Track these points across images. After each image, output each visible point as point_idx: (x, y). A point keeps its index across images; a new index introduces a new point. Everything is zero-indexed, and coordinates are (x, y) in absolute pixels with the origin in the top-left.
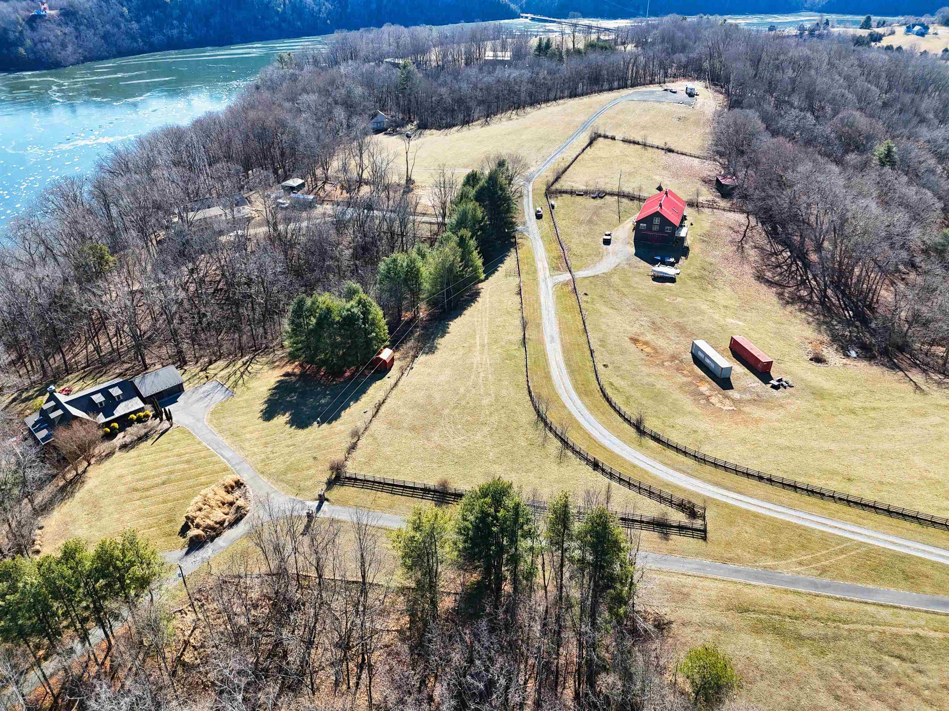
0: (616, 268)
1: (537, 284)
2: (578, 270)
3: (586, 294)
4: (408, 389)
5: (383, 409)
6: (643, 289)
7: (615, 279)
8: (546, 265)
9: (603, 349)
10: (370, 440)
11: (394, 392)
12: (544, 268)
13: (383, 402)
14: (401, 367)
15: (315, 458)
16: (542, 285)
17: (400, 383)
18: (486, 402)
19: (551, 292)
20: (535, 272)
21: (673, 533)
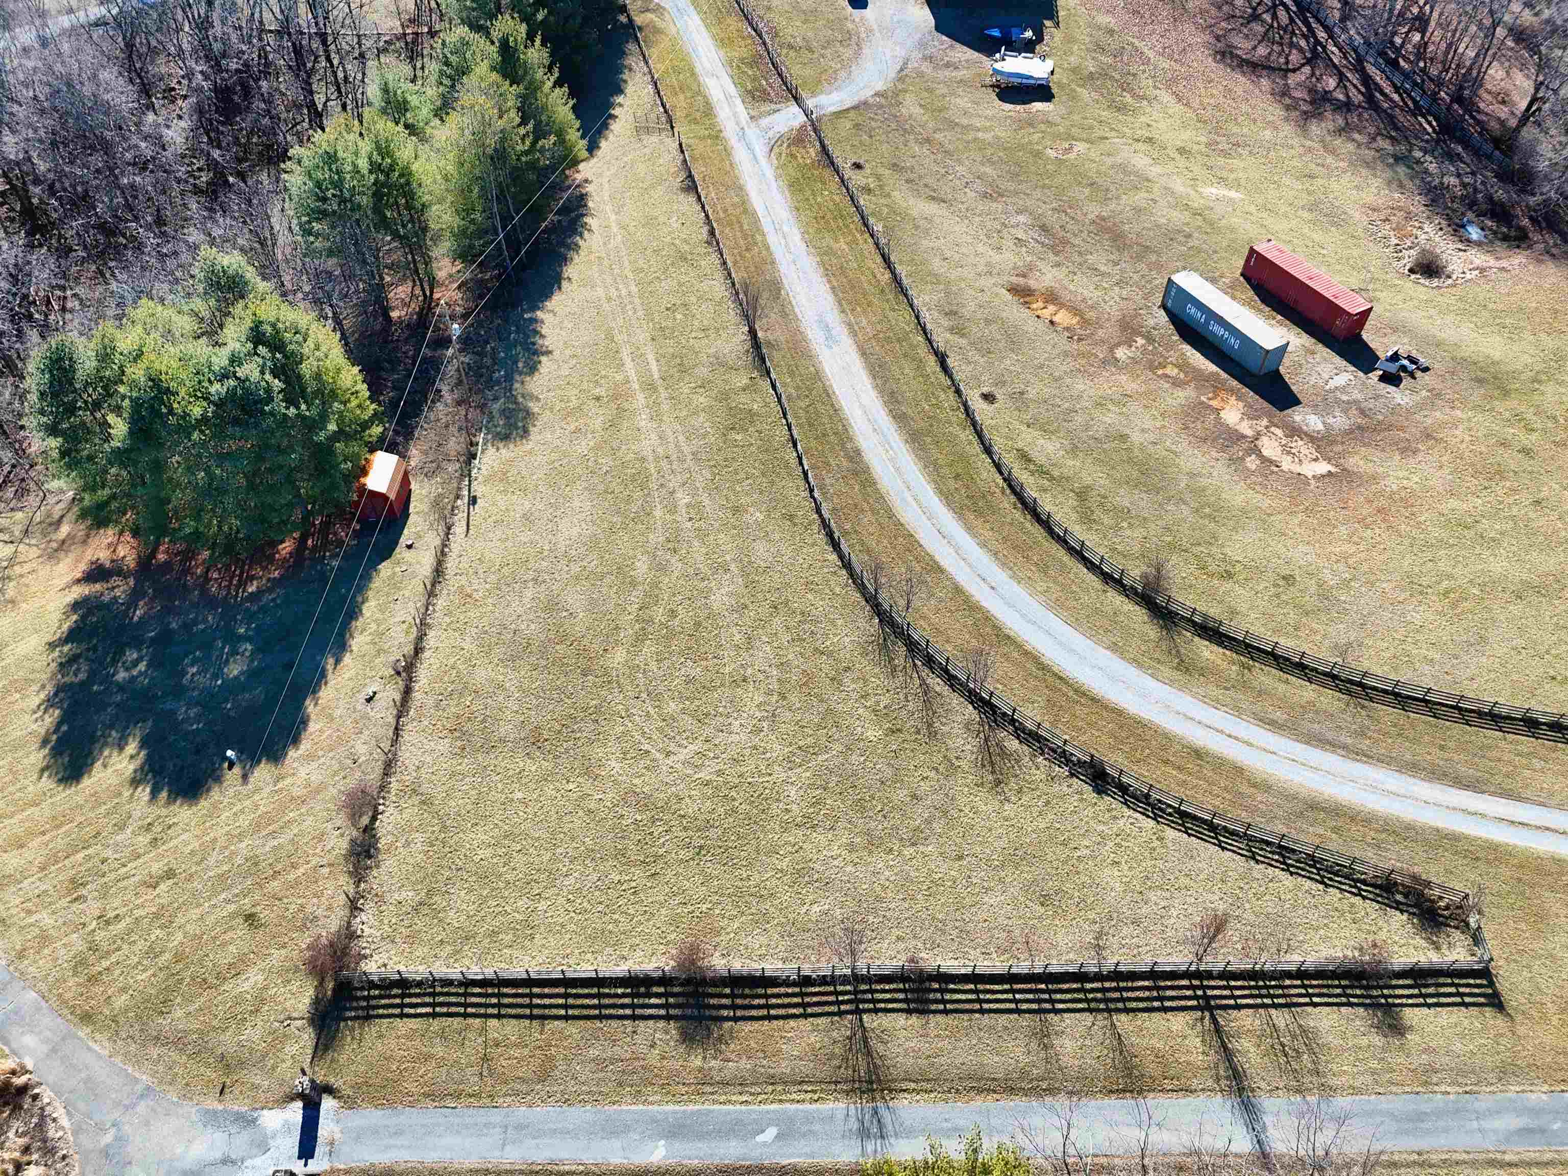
0: (901, 77)
1: (727, 152)
2: (814, 94)
3: (858, 166)
4: (479, 588)
5: (423, 676)
6: (986, 130)
7: (911, 107)
8: (732, 90)
9: (963, 342)
10: (411, 811)
11: (441, 603)
12: (728, 97)
13: (418, 650)
14: (436, 504)
15: (250, 918)
16: (740, 155)
17: (451, 565)
18: (720, 599)
19: (770, 173)
20: (708, 111)
21: (1404, 1001)
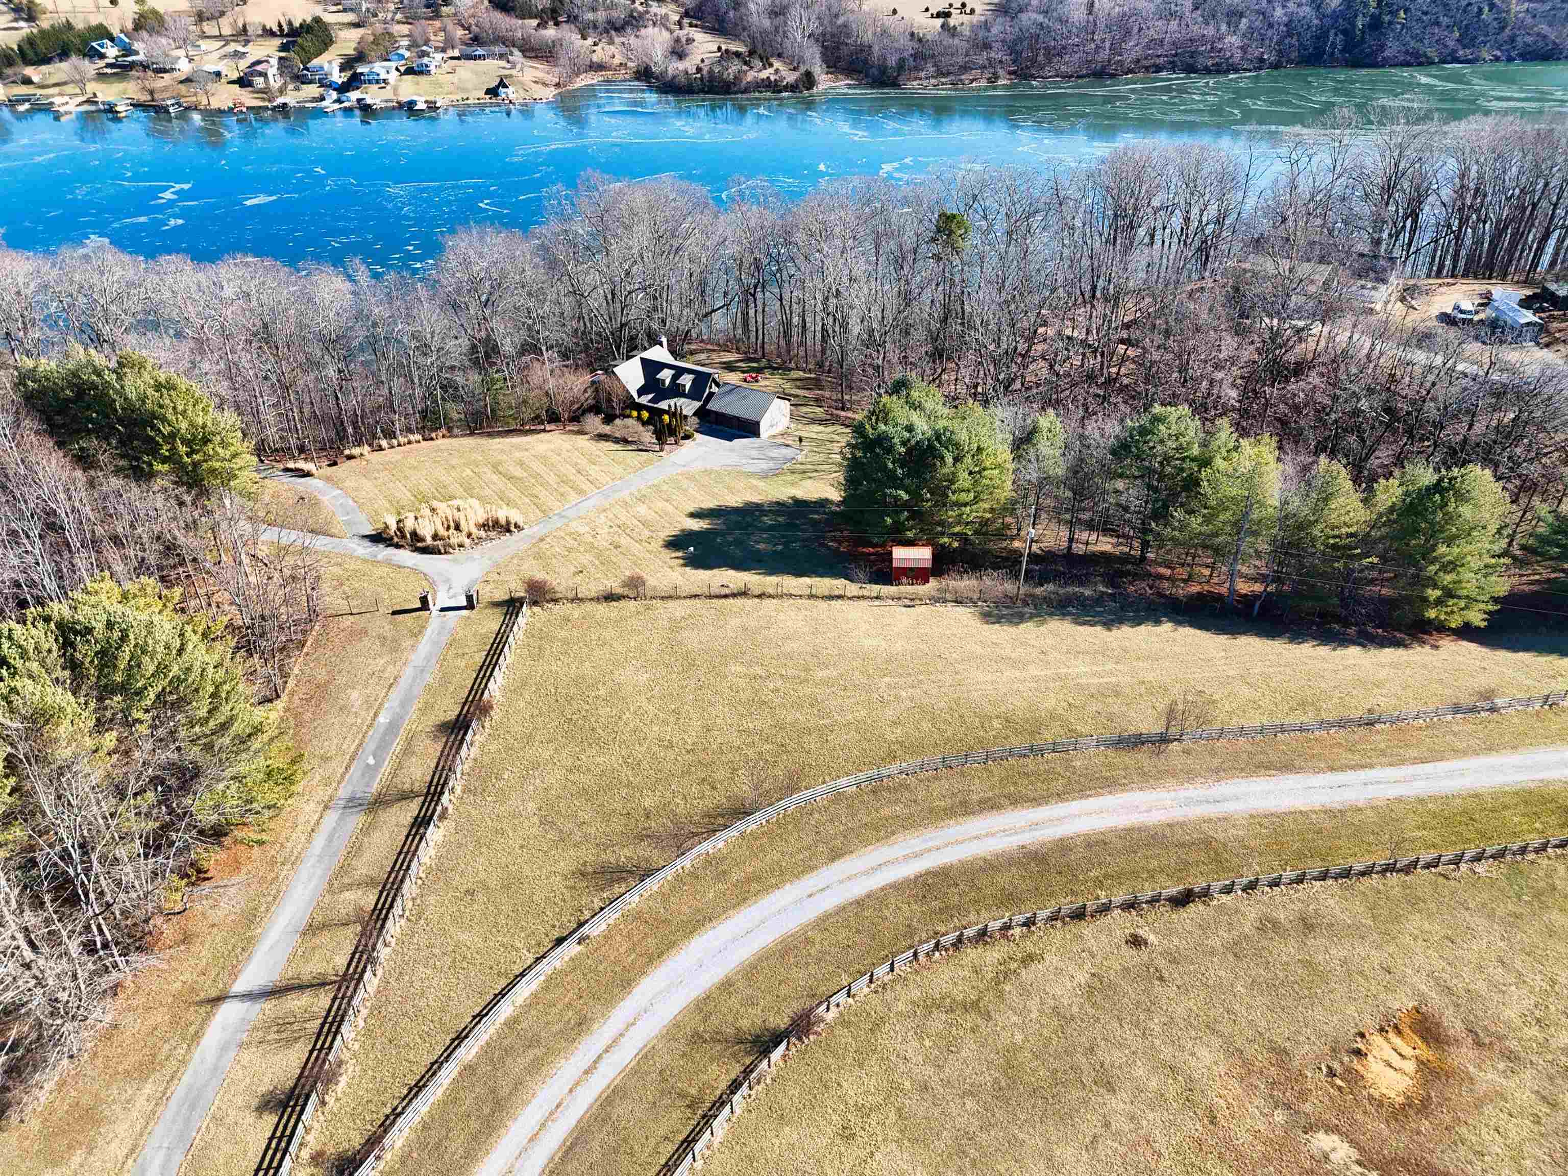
21: (284, 1121)
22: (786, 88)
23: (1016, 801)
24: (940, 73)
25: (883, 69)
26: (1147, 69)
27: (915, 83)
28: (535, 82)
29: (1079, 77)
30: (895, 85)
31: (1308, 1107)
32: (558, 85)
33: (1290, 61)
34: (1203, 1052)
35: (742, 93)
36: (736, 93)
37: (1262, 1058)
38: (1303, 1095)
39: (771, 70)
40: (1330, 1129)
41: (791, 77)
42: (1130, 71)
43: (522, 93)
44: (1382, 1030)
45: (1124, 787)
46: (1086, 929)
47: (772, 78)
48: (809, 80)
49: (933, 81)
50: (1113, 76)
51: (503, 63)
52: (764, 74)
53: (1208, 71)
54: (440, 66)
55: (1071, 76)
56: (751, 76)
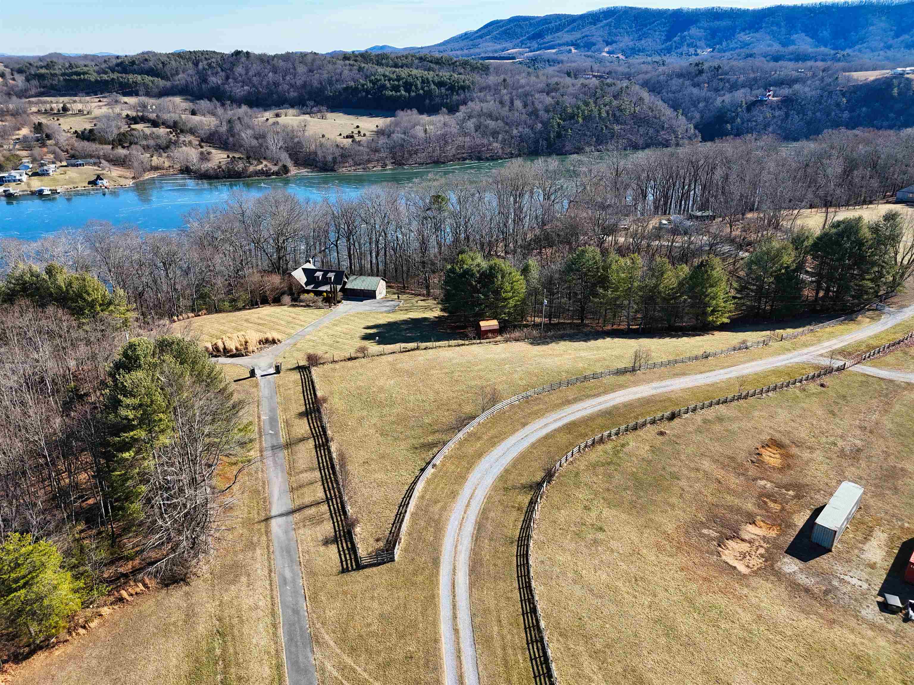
8: (837, 346)
19: (778, 365)
22: (273, 174)
23: (588, 397)
24: (356, 164)
25: (325, 163)
26: (459, 159)
27: (344, 169)
28: (119, 177)
29: (427, 164)
30: (333, 170)
31: (750, 473)
32: (134, 178)
33: (524, 154)
34: (705, 462)
35: (248, 177)
36: (245, 177)
37: (726, 461)
38: (747, 470)
39: (262, 166)
40: (762, 479)
41: (275, 169)
42: (452, 160)
43: (113, 183)
44: (763, 447)
45: (627, 387)
46: (640, 432)
47: (264, 169)
48: (286, 170)
49: (353, 168)
50: (443, 163)
51: (96, 168)
52: (260, 167)
53: (487, 159)
54: (55, 171)
55: (423, 164)
56: (251, 169)
